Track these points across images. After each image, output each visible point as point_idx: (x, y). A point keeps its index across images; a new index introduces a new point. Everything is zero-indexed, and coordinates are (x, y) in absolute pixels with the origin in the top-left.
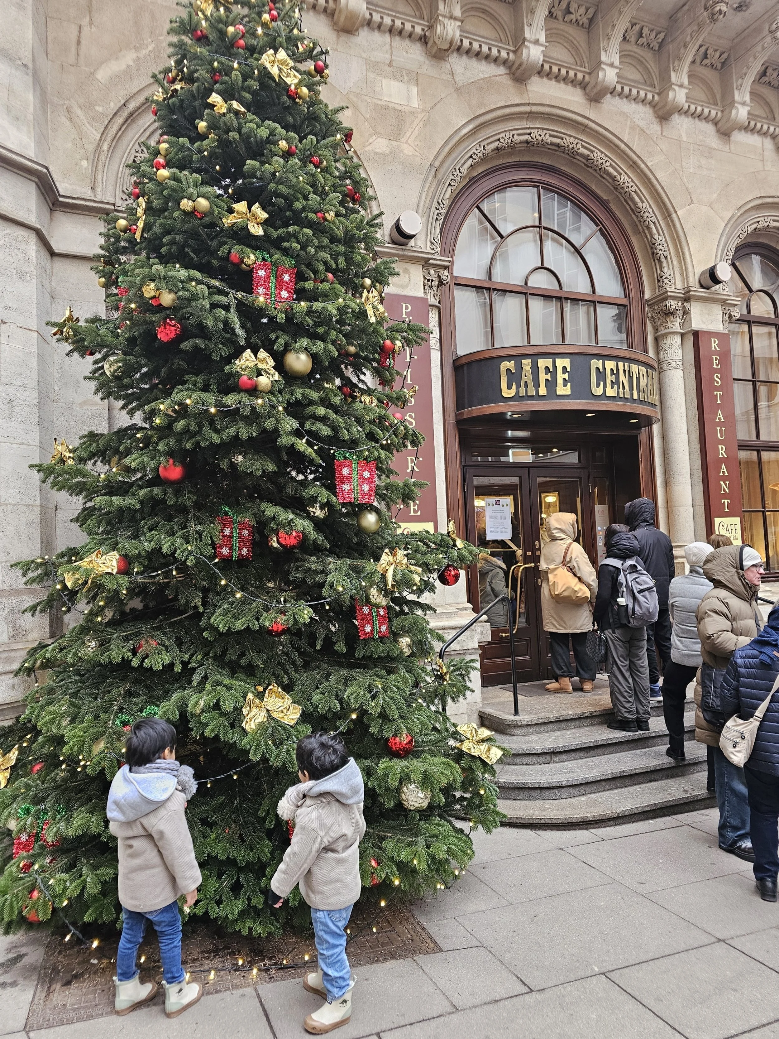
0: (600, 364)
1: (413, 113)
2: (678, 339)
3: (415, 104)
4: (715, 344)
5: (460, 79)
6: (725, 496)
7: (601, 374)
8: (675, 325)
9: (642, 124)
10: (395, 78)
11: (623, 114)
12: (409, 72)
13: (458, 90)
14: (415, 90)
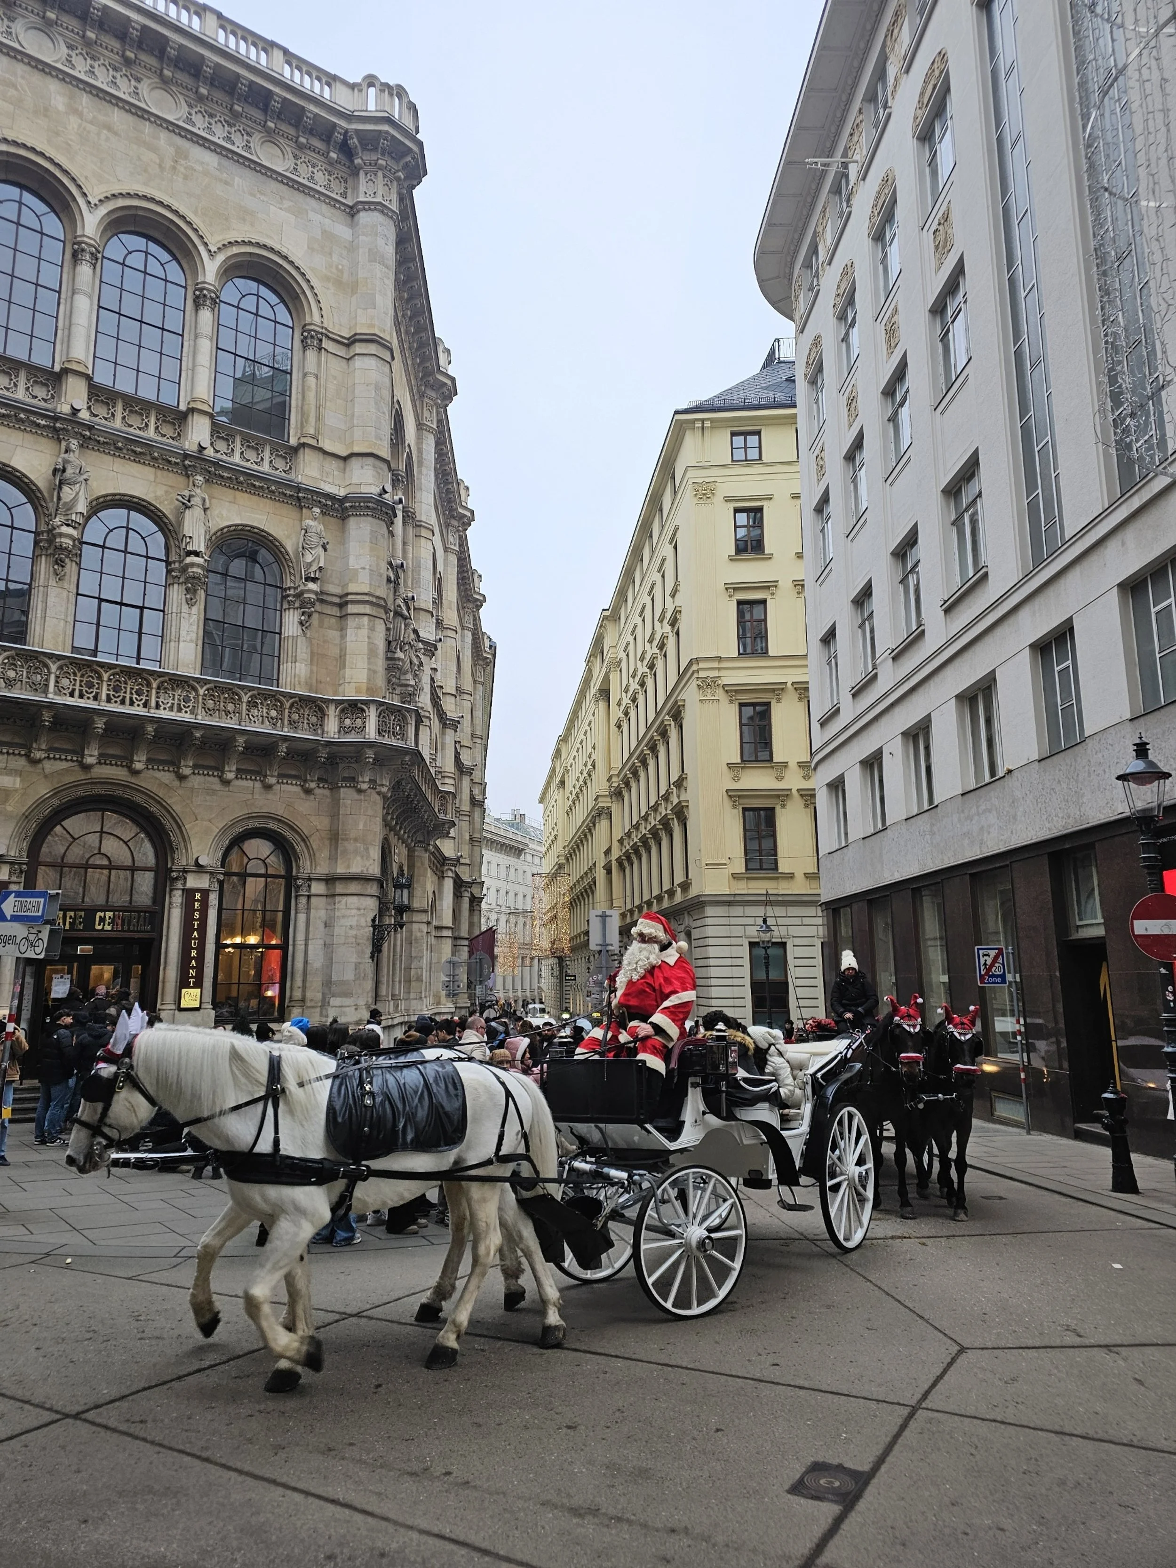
0: (102, 914)
1: (16, 790)
2: (180, 892)
3: (17, 786)
4: (198, 896)
5: (47, 771)
6: (192, 977)
7: (102, 920)
8: (179, 885)
9: (167, 782)
10: (7, 775)
11: (156, 778)
12: (16, 770)
13: (46, 777)
14: (18, 779)
